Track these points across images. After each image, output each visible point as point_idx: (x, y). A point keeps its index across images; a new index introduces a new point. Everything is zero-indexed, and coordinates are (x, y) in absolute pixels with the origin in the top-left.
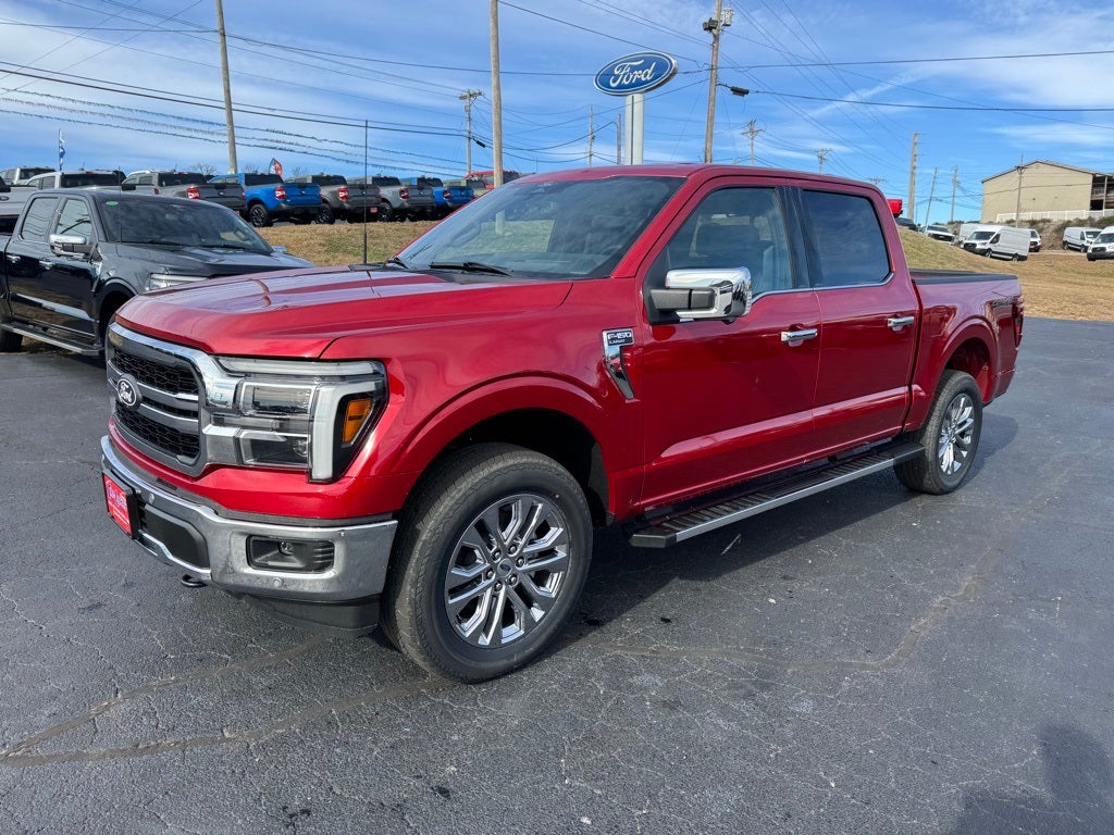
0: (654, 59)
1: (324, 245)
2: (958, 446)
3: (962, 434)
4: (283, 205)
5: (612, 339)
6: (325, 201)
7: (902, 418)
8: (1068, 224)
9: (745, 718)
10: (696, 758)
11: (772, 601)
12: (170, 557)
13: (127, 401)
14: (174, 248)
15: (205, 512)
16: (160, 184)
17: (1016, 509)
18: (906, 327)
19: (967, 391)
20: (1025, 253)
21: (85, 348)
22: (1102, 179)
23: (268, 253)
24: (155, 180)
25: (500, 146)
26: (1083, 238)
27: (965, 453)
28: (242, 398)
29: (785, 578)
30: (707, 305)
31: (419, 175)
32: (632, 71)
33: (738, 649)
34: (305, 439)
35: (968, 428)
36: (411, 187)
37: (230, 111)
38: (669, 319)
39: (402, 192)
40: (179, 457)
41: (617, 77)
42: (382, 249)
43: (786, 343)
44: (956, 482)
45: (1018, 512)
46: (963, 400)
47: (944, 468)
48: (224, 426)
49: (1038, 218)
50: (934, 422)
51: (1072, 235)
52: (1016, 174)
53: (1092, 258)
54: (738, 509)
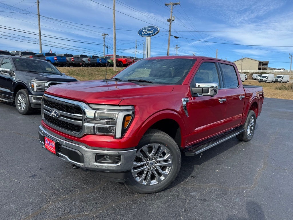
0: (153, 28)
1: (68, 73)
2: (251, 129)
3: (251, 126)
4: (56, 62)
5: (185, 101)
6: (67, 61)
7: (241, 122)
8: (253, 73)
9: (224, 203)
10: (216, 215)
11: (217, 171)
12: (70, 160)
13: (54, 116)
14: (36, 73)
15: (83, 147)
16: (22, 55)
17: (266, 146)
18: (243, 99)
19: (253, 115)
20: (244, 80)
21: (9, 100)
22: (261, 62)
23: (61, 75)
24: (20, 54)
25: (115, 49)
26: (257, 77)
27: (252, 131)
28: (96, 115)
29: (218, 164)
30: (207, 92)
31: (93, 55)
32: (148, 31)
33: (214, 184)
34: (114, 127)
35: (253, 125)
36: (91, 58)
37: (40, 36)
38: (196, 95)
39: (88, 59)
40: (74, 132)
41: (144, 32)
42: (84, 74)
43: (220, 102)
44: (250, 138)
45: (267, 146)
46: (252, 117)
47: (248, 134)
48: (90, 123)
49: (246, 72)
50: (247, 122)
51: (255, 76)
52: (241, 61)
53: (260, 82)
54: (208, 146)
